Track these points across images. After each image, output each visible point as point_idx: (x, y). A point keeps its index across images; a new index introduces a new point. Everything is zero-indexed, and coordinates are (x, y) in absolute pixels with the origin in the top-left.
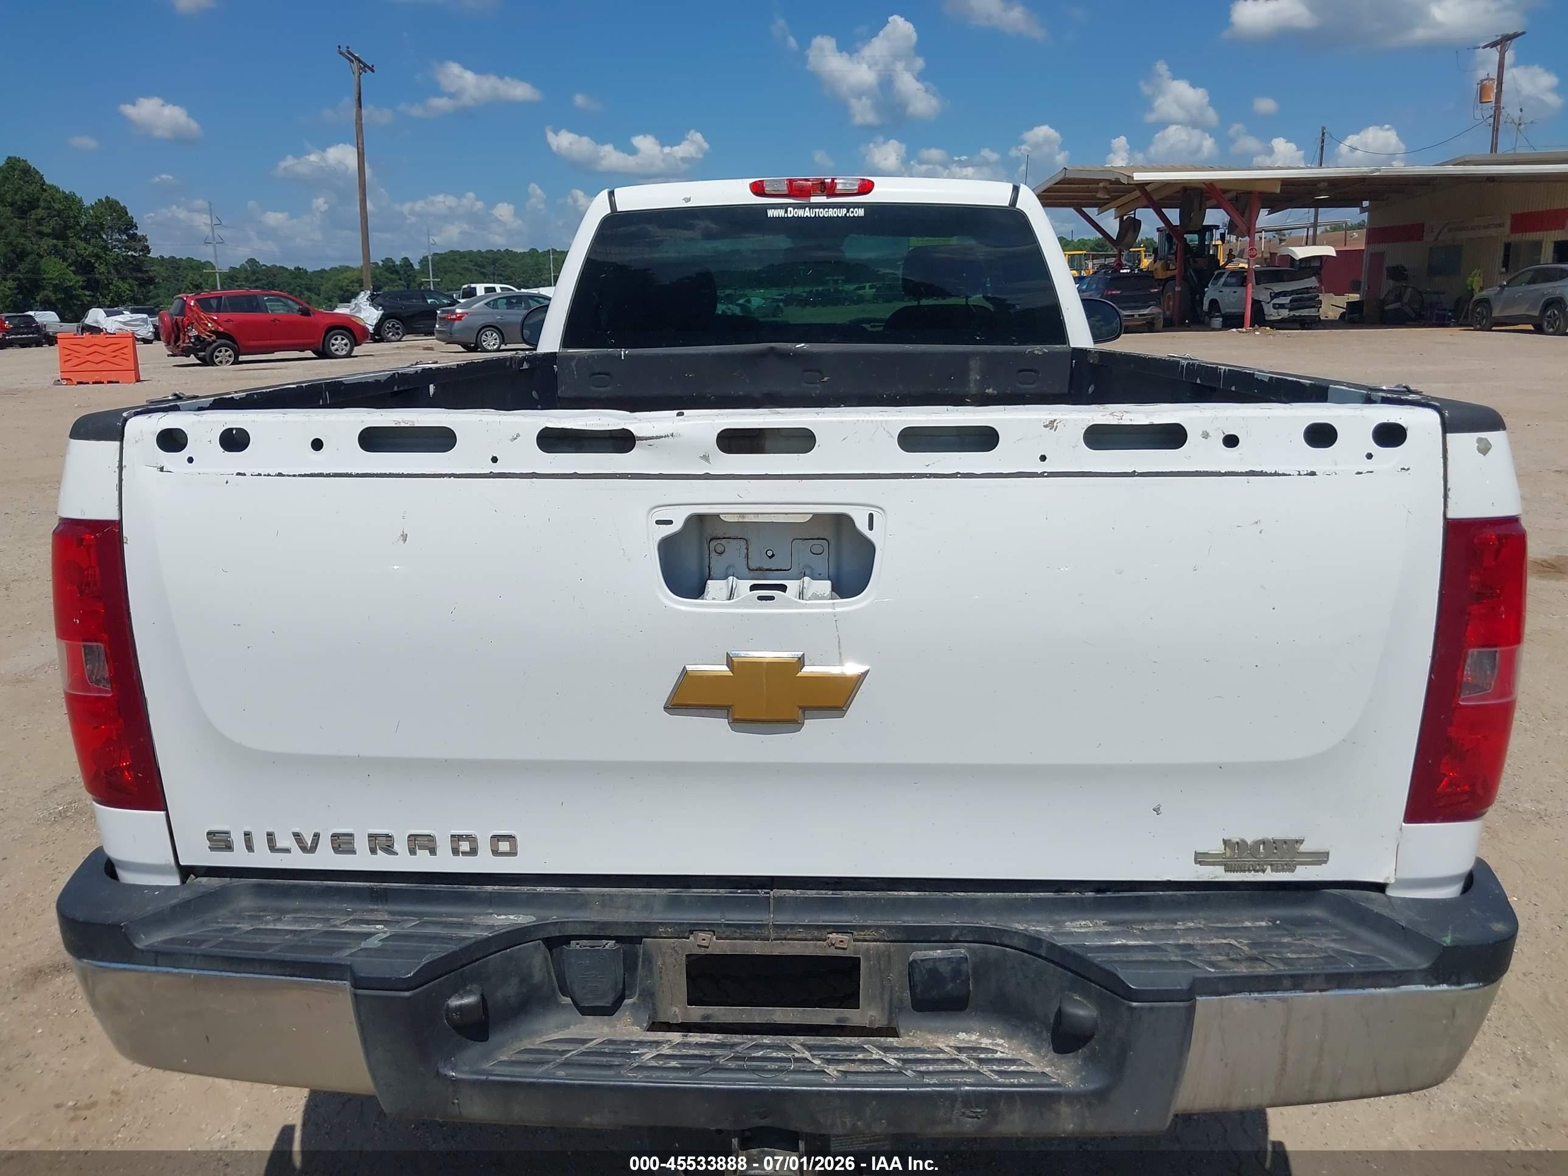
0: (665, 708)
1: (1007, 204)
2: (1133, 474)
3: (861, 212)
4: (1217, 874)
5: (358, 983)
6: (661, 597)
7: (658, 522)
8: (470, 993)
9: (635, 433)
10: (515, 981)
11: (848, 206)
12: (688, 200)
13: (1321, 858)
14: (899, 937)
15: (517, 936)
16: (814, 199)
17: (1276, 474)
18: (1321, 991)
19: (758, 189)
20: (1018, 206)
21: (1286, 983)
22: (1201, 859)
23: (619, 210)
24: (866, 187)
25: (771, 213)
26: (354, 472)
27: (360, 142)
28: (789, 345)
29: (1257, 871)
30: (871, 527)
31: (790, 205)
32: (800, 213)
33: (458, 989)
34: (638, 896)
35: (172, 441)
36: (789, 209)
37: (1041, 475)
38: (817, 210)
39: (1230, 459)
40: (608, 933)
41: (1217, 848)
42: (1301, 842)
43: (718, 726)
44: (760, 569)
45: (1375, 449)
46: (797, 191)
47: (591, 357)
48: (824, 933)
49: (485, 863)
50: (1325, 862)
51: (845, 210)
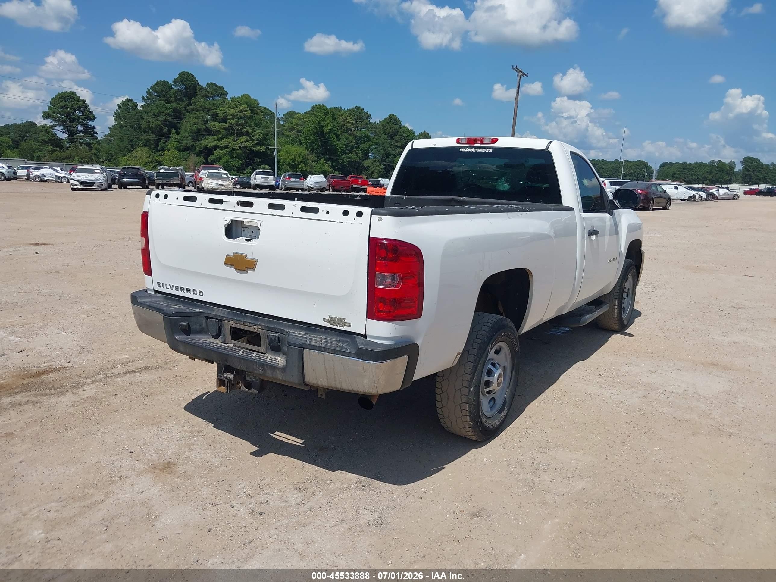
0: (225, 264)
1: (544, 149)
2: (307, 219)
3: (491, 150)
4: (327, 325)
5: (165, 314)
7: (225, 221)
8: (185, 323)
9: (223, 200)
10: (198, 325)
11: (487, 148)
12: (435, 145)
13: (349, 325)
14: (266, 329)
15: (199, 314)
16: (476, 145)
17: (335, 222)
18: (332, 354)
19: (458, 142)
20: (549, 149)
21: (323, 349)
22: (325, 320)
23: (414, 148)
24: (495, 141)
25: (461, 150)
26: (182, 205)
28: (459, 198)
29: (336, 326)
30: (260, 226)
31: (467, 147)
32: (471, 150)
33: (184, 321)
34: (223, 310)
35: (157, 196)
36: (467, 148)
37: (291, 217)
38: (476, 149)
39: (327, 217)
40: (216, 317)
42: (346, 320)
44: (251, 236)
45: (356, 217)
46: (471, 141)
47: (395, 197)
48: (252, 325)
51: (486, 149)
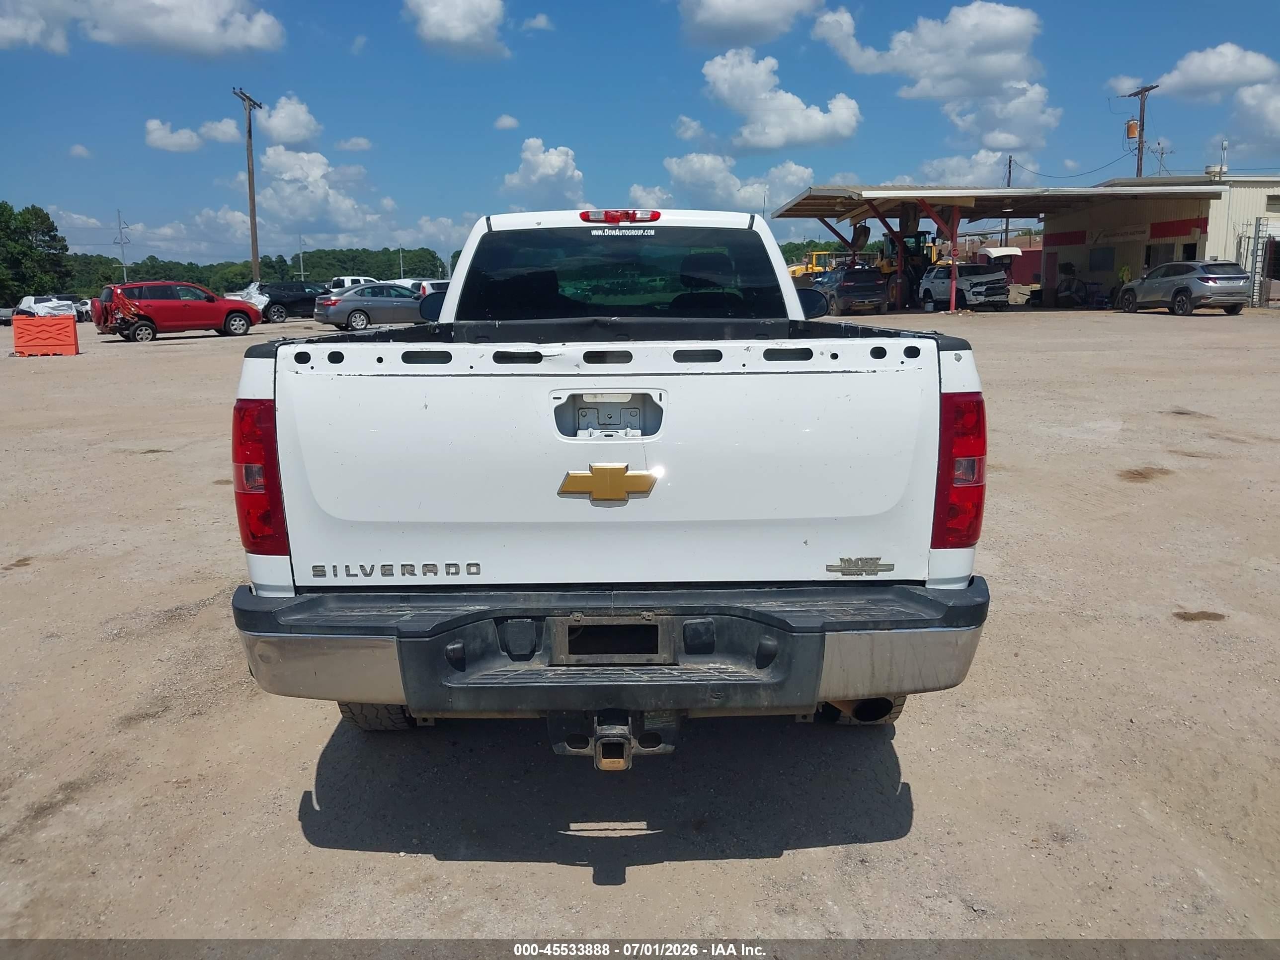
0: (558, 494)
1: (747, 228)
2: (787, 373)
3: (652, 232)
4: (838, 576)
5: (401, 635)
6: (556, 436)
7: (554, 398)
8: (458, 643)
9: (542, 354)
10: (479, 640)
11: (644, 228)
12: (539, 224)
13: (890, 568)
14: (678, 612)
15: (480, 616)
16: (621, 224)
17: (856, 372)
18: (889, 630)
19: (585, 217)
20: (754, 229)
21: (871, 625)
22: (829, 569)
23: (493, 230)
24: (656, 216)
25: (594, 233)
26: (400, 374)
27: (250, 163)
28: (607, 318)
29: (858, 575)
30: (661, 400)
31: (606, 227)
32: (613, 233)
33: (452, 640)
34: (543, 595)
35: (303, 358)
36: (606, 230)
37: (743, 373)
38: (624, 231)
39: (834, 365)
40: (528, 614)
41: (838, 563)
42: (880, 559)
43: (584, 504)
44: (604, 424)
45: (905, 359)
46: (611, 218)
47: (476, 326)
48: (639, 612)
49: (463, 579)
50: (893, 570)
51: (642, 231)
